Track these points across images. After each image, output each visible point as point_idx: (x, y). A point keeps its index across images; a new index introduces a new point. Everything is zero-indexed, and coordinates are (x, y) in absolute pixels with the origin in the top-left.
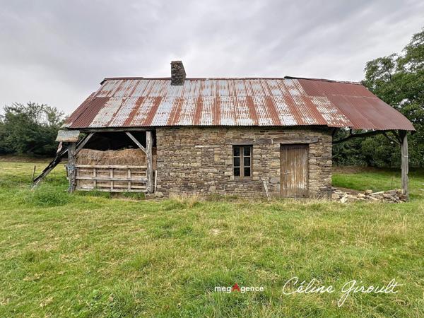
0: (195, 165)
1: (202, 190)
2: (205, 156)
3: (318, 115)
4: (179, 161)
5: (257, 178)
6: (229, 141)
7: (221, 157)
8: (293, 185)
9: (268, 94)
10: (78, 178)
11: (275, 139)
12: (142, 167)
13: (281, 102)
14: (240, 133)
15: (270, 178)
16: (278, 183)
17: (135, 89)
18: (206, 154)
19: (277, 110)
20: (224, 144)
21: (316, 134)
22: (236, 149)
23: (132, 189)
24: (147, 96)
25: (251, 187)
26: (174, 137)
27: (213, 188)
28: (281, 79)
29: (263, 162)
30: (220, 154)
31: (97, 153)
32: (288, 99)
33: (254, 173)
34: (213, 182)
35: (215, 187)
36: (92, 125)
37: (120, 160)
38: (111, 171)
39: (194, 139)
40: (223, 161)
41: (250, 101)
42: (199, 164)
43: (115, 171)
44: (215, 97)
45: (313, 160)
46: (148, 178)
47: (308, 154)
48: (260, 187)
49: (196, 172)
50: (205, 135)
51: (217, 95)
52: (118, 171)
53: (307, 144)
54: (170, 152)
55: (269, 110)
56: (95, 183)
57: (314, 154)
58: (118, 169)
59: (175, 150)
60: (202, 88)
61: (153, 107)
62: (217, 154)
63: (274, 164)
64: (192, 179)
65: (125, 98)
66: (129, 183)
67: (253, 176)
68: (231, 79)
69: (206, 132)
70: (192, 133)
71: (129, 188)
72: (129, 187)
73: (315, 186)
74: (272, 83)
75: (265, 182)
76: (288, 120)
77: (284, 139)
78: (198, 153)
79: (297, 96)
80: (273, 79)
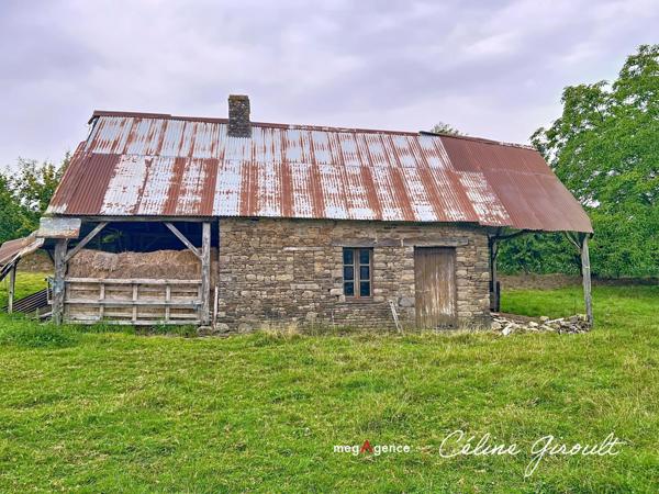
0: (284, 278)
1: (294, 319)
2: (300, 263)
3: (467, 205)
4: (256, 272)
5: (380, 298)
6: (338, 241)
7: (326, 265)
8: (434, 310)
9: (394, 165)
10: (70, 301)
11: (405, 240)
12: (192, 281)
13: (415, 179)
14: (353, 229)
15: (400, 299)
16: (413, 306)
17: (162, 139)
18: (303, 261)
19: (409, 195)
20: (330, 245)
21: (465, 233)
22: (348, 254)
23: (172, 319)
24: (190, 155)
25: (372, 313)
26: (250, 233)
27: (311, 316)
28: (414, 135)
29: (389, 274)
30: (323, 262)
31: (110, 258)
32: (425, 175)
33: (376, 291)
34: (312, 306)
35: (314, 314)
36: (105, 210)
37: (151, 269)
38: (135, 289)
39: (282, 236)
40: (328, 271)
41: (366, 176)
42: (289, 277)
43: (142, 289)
44: (310, 165)
45: (462, 272)
46: (204, 300)
47: (455, 262)
48: (386, 313)
49: (285, 290)
50: (300, 230)
51: (314, 163)
52: (147, 289)
53: (453, 248)
54: (243, 257)
55: (397, 194)
56: (102, 310)
57: (463, 263)
58: (147, 286)
59: (251, 255)
60: (284, 145)
61: (206, 180)
62: (319, 261)
63: (405, 277)
64: (278, 300)
65: (149, 158)
66: (167, 309)
67: (374, 295)
68: (332, 130)
69: (302, 227)
70: (280, 228)
71: (167, 319)
72: (167, 315)
73: (466, 311)
74: (400, 142)
75: (392, 305)
76: (425, 213)
77: (420, 239)
78: (289, 259)
79: (438, 170)
80: (402, 134)
